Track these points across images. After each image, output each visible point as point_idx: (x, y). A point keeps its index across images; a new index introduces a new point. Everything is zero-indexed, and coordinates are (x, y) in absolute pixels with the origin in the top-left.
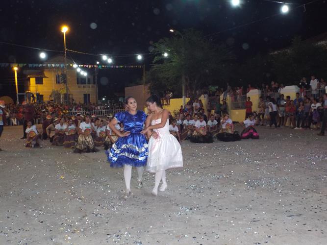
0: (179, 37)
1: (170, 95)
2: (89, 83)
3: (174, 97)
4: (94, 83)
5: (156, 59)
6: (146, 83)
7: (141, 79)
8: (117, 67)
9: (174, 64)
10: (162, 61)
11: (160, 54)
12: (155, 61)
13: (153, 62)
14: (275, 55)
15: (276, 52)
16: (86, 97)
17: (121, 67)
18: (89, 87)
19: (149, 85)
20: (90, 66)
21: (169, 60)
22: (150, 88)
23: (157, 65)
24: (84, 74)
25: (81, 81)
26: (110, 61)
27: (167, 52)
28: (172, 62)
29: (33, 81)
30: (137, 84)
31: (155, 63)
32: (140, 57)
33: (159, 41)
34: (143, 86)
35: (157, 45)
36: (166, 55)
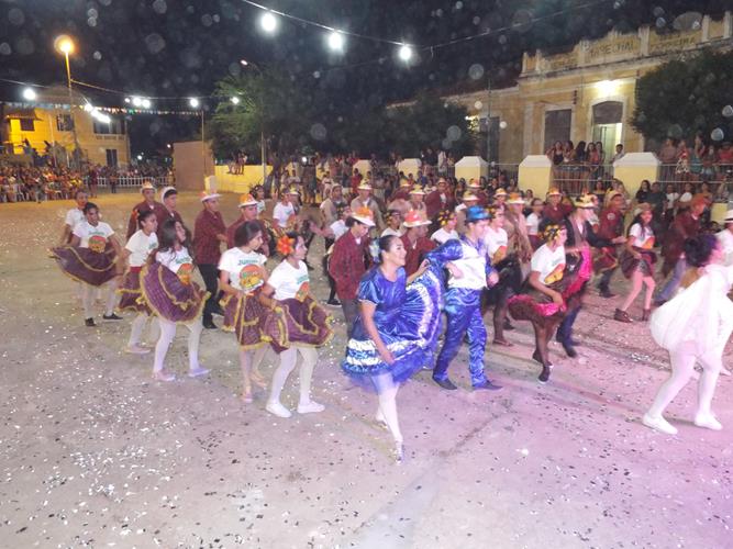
0: (256, 74)
1: (245, 159)
2: (115, 132)
3: (249, 163)
4: (123, 133)
5: (221, 105)
6: (207, 139)
7: (199, 132)
8: (159, 113)
9: (247, 116)
10: (230, 109)
11: (227, 99)
12: (218, 108)
13: (216, 111)
15: (394, 106)
16: (111, 155)
17: (166, 113)
18: (115, 138)
19: (211, 142)
20: (114, 110)
21: (240, 107)
22: (212, 147)
23: (222, 116)
24: (106, 120)
25: (100, 129)
26: (146, 104)
27: (238, 96)
28: (244, 112)
29: (15, 124)
30: (192, 139)
31: (222, 111)
32: (194, 102)
33: (225, 79)
34: (202, 143)
35: (222, 84)
36: (235, 101)
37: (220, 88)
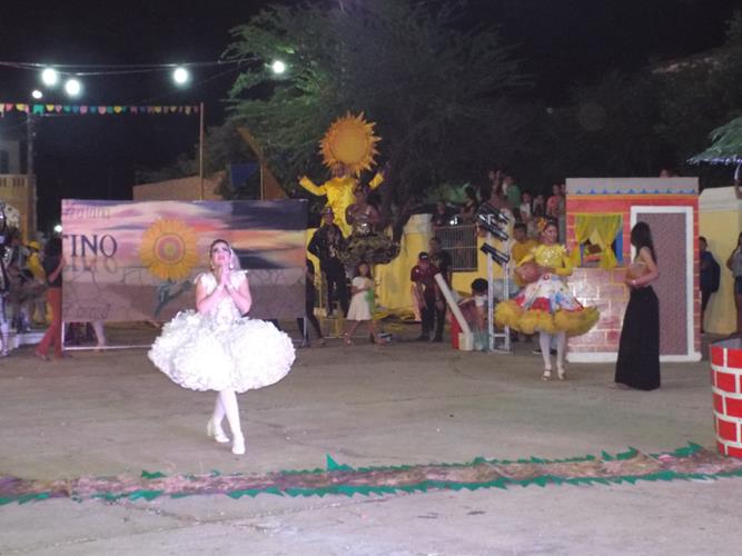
2: (4, 170)
4: (24, 171)
5: (243, 81)
6: (210, 171)
7: (193, 156)
8: (103, 110)
9: (308, 101)
10: (267, 88)
11: (258, 65)
12: (237, 88)
14: (672, 74)
15: (673, 67)
17: (118, 109)
19: (219, 177)
22: (222, 188)
23: (247, 104)
26: (74, 88)
27: (283, 56)
28: (301, 92)
31: (245, 94)
32: (181, 76)
33: (256, 19)
34: (197, 180)
35: (246, 31)
36: (279, 67)
37: (240, 38)
